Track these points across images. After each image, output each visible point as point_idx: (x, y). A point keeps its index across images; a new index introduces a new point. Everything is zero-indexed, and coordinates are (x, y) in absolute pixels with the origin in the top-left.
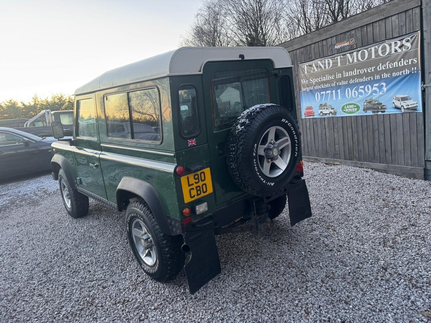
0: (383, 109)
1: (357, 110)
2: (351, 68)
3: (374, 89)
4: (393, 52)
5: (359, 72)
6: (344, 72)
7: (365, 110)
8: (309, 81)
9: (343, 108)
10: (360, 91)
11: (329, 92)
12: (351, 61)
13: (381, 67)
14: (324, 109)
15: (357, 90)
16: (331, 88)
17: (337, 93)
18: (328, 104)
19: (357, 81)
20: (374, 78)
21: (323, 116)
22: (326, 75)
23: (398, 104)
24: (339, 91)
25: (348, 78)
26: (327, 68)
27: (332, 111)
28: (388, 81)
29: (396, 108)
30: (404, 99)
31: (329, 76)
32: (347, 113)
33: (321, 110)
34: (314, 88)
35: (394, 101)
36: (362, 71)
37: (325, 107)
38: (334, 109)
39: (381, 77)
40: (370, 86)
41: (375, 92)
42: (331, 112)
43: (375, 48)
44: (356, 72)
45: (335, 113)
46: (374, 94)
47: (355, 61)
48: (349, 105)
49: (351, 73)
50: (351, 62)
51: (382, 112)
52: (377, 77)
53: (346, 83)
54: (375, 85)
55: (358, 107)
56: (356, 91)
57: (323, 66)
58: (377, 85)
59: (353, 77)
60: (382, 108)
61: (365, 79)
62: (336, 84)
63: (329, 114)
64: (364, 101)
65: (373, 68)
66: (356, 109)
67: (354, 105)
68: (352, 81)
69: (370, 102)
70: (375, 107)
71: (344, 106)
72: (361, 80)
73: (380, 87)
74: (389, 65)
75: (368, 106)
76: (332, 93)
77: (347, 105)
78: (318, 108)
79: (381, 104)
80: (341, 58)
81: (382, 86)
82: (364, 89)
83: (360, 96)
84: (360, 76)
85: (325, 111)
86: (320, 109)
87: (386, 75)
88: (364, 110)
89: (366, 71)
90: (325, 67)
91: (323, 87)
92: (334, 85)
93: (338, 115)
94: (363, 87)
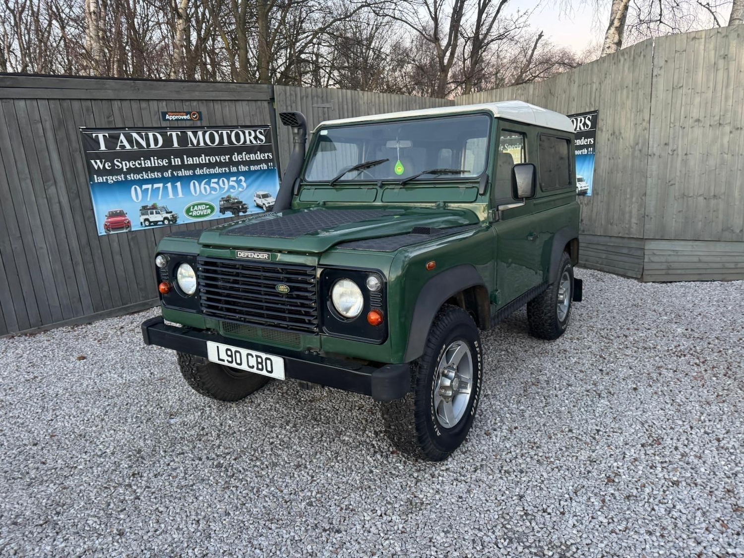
0: (245, 210)
1: (211, 212)
2: (197, 152)
3: (231, 183)
4: (248, 142)
5: (209, 160)
6: (185, 157)
7: (223, 210)
8: (113, 165)
9: (188, 211)
10: (212, 185)
11: (161, 185)
12: (195, 142)
13: (236, 158)
14: (152, 213)
15: (208, 183)
16: (164, 180)
17: (175, 188)
18: (159, 205)
19: (206, 171)
20: (230, 169)
21: (150, 225)
22: (152, 158)
23: (260, 202)
24: (178, 184)
25: (193, 167)
26: (152, 146)
27: (169, 216)
28: (247, 174)
29: (258, 206)
30: (265, 196)
31: (157, 159)
32: (196, 216)
33: (146, 217)
34: (126, 177)
35: (255, 198)
36: (213, 159)
37: (154, 211)
38: (171, 212)
39: (238, 169)
40: (225, 180)
41: (233, 187)
42: (166, 218)
43: (227, 133)
44: (203, 159)
45: (174, 219)
46: (232, 190)
47: (202, 144)
48: (197, 205)
49: (196, 160)
50: (195, 144)
51: (244, 212)
52: (234, 169)
53: (191, 173)
54: (232, 179)
55: (212, 208)
56: (207, 186)
57: (144, 143)
58: (235, 179)
59: (201, 166)
60: (242, 206)
61: (217, 170)
62: (172, 173)
63: (163, 221)
64: (220, 199)
65: (227, 157)
66: (209, 211)
67: (206, 205)
68: (198, 172)
69: (227, 201)
70: (235, 206)
71: (189, 208)
72: (212, 171)
73: (238, 182)
74: (245, 156)
75: (226, 206)
76: (165, 188)
77: (194, 206)
78: (139, 213)
79: (241, 202)
80: (177, 135)
81: (241, 180)
82: (218, 183)
83: (213, 192)
84: (210, 165)
85: (153, 218)
86: (143, 214)
87: (243, 168)
88: (220, 212)
89: (218, 160)
90: (148, 144)
91: (145, 177)
92: (168, 174)
93: (180, 221)
94: (216, 180)
